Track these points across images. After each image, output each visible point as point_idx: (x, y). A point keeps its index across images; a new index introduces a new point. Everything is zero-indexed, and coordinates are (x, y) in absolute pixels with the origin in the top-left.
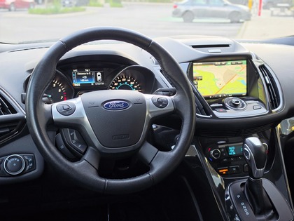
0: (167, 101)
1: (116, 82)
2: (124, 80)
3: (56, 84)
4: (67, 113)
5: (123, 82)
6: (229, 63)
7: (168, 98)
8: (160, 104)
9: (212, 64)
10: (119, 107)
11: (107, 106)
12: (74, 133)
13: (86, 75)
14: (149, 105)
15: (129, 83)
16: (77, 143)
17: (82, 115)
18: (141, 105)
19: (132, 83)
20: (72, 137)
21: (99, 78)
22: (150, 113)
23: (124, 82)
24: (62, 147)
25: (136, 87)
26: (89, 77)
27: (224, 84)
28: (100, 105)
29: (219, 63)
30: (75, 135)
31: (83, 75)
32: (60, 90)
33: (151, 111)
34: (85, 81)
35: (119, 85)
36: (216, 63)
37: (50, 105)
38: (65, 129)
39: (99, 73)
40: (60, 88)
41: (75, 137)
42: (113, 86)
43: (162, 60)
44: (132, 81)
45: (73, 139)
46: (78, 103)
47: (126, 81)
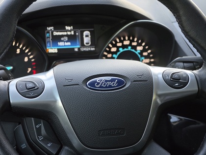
0: (186, 79)
1: (114, 46)
2: (126, 43)
3: (21, 50)
4: (32, 95)
5: (124, 46)
7: (189, 72)
8: (175, 82)
10: (110, 86)
11: (92, 84)
12: (42, 125)
13: (67, 35)
14: (158, 83)
15: (134, 48)
16: (46, 140)
17: (54, 97)
18: (145, 84)
19: (139, 48)
20: (39, 130)
21: (87, 40)
22: (159, 96)
23: (126, 46)
24: (24, 146)
25: (145, 54)
26: (71, 38)
28: (80, 82)
30: (43, 128)
31: (63, 36)
32: (26, 59)
33: (160, 92)
34: (64, 44)
35: (118, 50)
37: (6, 82)
38: (28, 119)
39: (86, 33)
40: (26, 55)
41: (43, 131)
42: (109, 52)
43: (181, 13)
44: (139, 45)
45: (39, 133)
46: (48, 79)
47: (130, 45)
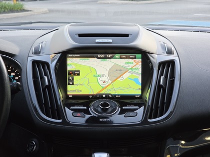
6: (117, 56)
9: (93, 57)
19: (13, 74)
27: (110, 82)
29: (103, 56)
36: (99, 56)
44: (13, 71)
